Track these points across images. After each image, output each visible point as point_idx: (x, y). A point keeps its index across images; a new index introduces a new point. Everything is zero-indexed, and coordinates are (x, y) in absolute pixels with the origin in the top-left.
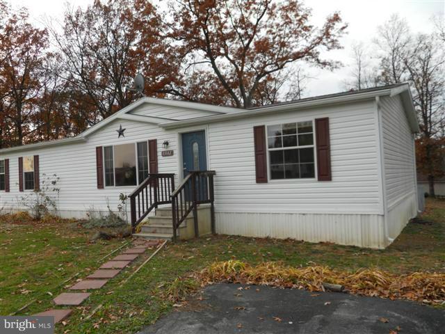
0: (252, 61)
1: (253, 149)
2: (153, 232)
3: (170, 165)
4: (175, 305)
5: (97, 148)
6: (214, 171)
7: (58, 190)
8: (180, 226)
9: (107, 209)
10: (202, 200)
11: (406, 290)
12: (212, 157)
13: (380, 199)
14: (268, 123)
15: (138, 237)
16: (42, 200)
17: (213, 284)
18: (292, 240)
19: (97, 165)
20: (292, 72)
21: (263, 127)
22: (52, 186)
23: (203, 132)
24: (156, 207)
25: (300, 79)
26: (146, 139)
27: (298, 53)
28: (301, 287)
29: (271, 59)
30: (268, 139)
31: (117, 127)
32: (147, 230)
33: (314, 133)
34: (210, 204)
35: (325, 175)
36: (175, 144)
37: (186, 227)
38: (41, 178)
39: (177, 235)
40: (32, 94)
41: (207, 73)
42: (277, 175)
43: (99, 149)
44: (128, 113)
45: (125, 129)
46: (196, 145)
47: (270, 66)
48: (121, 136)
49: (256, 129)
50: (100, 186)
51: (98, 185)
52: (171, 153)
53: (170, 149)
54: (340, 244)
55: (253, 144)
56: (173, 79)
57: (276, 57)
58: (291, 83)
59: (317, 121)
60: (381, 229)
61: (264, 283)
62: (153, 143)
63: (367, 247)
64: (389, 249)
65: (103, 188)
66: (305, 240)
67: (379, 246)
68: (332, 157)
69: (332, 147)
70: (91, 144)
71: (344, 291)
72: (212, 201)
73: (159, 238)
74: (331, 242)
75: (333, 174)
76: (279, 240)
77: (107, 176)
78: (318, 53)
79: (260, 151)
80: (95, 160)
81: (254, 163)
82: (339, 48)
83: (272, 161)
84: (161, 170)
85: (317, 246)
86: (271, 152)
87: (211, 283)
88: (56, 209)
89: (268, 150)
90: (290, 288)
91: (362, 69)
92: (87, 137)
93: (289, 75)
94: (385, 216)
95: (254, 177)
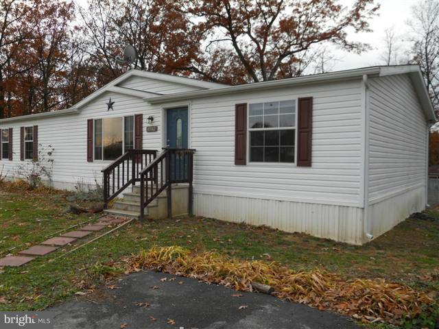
0: (275, 41)
1: (234, 128)
2: (125, 210)
3: (154, 141)
4: (78, 293)
5: (89, 121)
6: (195, 150)
7: (52, 161)
8: (150, 205)
9: (94, 183)
10: (177, 178)
11: (340, 299)
12: (194, 134)
13: (361, 190)
14: (250, 100)
15: (108, 213)
16: (38, 170)
17: (141, 271)
18: (266, 228)
19: (88, 138)
20: (317, 54)
21: (244, 105)
22: (48, 157)
23: (185, 108)
24: (134, 184)
25: (324, 60)
26: (133, 114)
27: (325, 34)
28: (228, 284)
29: (296, 39)
30: (250, 118)
31: (106, 100)
32: (119, 206)
33: (296, 113)
34: (188, 184)
35: (305, 160)
36: (160, 121)
37: (157, 206)
38: (39, 148)
39: (145, 214)
40: (60, 67)
41: (229, 51)
42: (256, 157)
43: (90, 122)
44: (117, 85)
45: (113, 103)
46: (179, 121)
47: (295, 46)
48: (110, 109)
49: (238, 106)
50: (90, 159)
51: (88, 158)
52: (155, 129)
53: (155, 124)
54: (316, 236)
55: (234, 123)
56: (195, 57)
57: (301, 37)
58: (316, 64)
59: (300, 100)
60: (359, 223)
61: (193, 275)
62: (139, 118)
63: (343, 241)
64: (367, 246)
65: (92, 161)
66: (280, 229)
67: (356, 241)
68: (313, 141)
69: (314, 130)
70: (83, 116)
71: (272, 293)
72: (190, 180)
73: (127, 216)
74: (307, 233)
75: (314, 159)
76: (252, 227)
77: (96, 148)
78: (345, 34)
79: (240, 131)
80: (86, 133)
81: (233, 143)
82: (369, 30)
83: (252, 143)
84: (146, 146)
85: (289, 236)
86: (252, 133)
87: (137, 270)
88: (51, 180)
89: (249, 129)
90: (217, 283)
91: (392, 52)
92: (80, 109)
93: (315, 56)
94: (365, 210)
95: (233, 158)
